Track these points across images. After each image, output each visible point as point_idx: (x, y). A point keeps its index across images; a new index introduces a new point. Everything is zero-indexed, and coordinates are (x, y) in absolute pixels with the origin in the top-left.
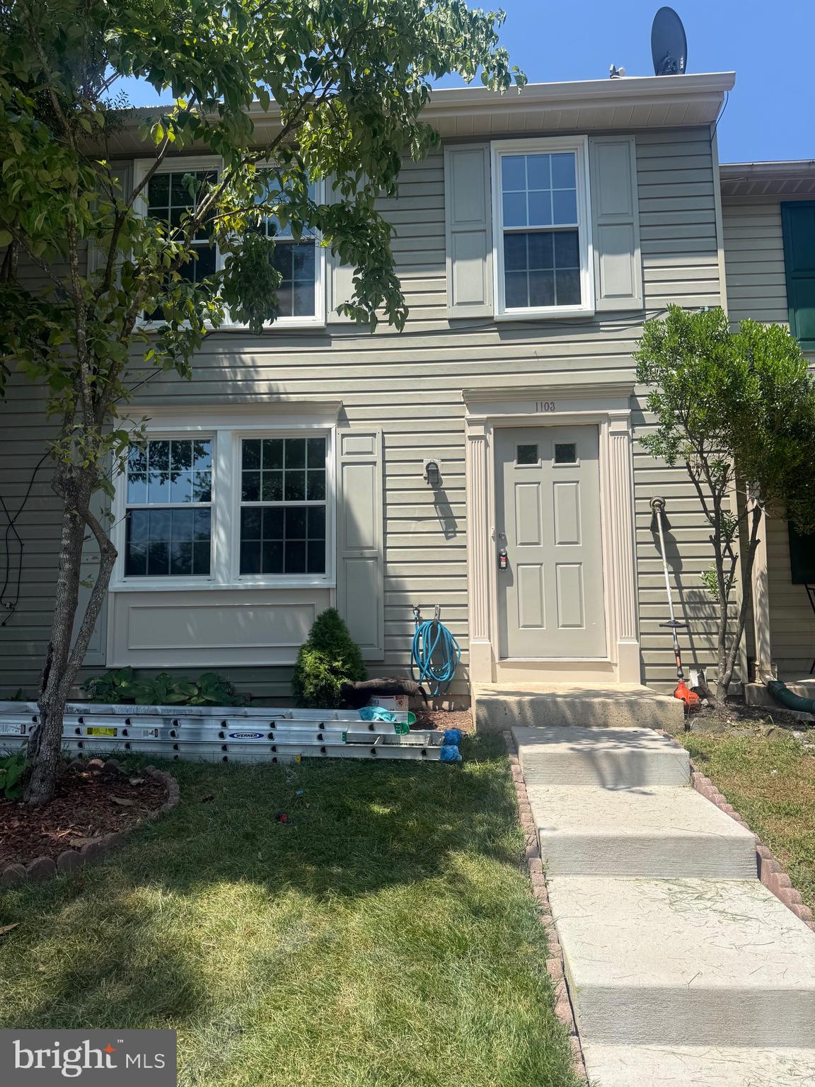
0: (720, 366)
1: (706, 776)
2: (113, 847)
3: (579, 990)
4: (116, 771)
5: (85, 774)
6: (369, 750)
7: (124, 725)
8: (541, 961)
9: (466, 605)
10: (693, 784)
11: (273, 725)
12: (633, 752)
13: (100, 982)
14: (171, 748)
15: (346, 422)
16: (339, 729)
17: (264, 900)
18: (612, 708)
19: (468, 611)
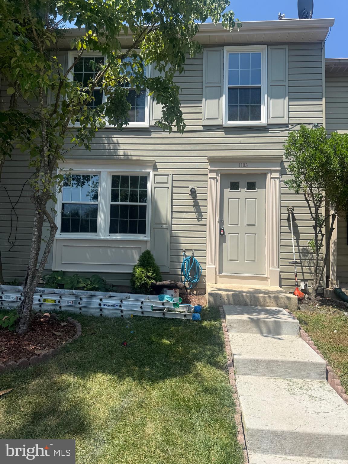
0: (322, 153)
1: (306, 332)
2: (53, 355)
3: (248, 430)
4: (55, 319)
5: (42, 320)
6: (162, 314)
7: (59, 298)
8: (232, 415)
9: (205, 250)
10: (300, 335)
11: (121, 301)
12: (275, 320)
13: (46, 416)
14: (78, 309)
15: (156, 169)
16: (149, 304)
17: (116, 382)
18: (267, 299)
19: (206, 252)
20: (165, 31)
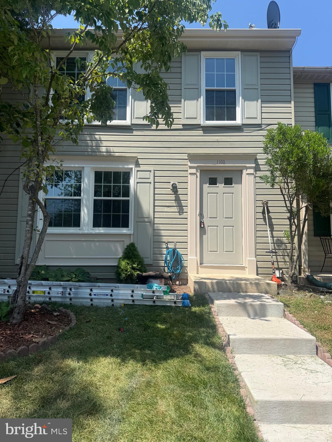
0: (298, 149)
1: (290, 313)
2: (52, 342)
3: (256, 402)
4: (46, 309)
5: (33, 311)
6: (152, 302)
7: (48, 290)
8: (237, 390)
9: (187, 242)
10: (285, 316)
11: (112, 291)
12: (261, 304)
13: (55, 400)
14: (69, 300)
15: (139, 165)
16: (140, 293)
17: (120, 365)
18: (249, 285)
19: (187, 245)
20: (155, 30)
